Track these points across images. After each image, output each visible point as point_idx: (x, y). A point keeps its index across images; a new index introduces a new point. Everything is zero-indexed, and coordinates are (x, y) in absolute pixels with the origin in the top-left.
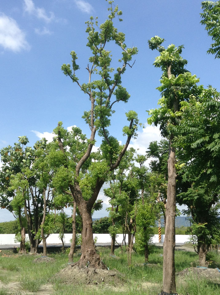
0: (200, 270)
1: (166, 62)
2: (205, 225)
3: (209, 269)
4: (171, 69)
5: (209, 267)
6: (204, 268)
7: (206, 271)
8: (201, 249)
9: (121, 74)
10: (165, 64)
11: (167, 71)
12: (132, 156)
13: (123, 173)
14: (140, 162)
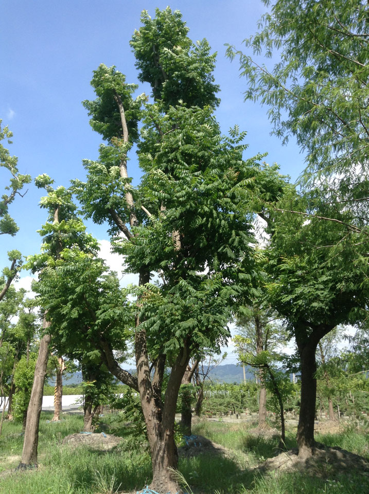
0: (83, 436)
1: (53, 205)
2: (94, 384)
3: (94, 435)
4: (58, 212)
5: (95, 432)
6: (89, 433)
7: (90, 436)
8: (87, 411)
9: (8, 204)
10: (52, 206)
11: (54, 213)
12: (22, 299)
13: (8, 319)
14: (29, 307)
